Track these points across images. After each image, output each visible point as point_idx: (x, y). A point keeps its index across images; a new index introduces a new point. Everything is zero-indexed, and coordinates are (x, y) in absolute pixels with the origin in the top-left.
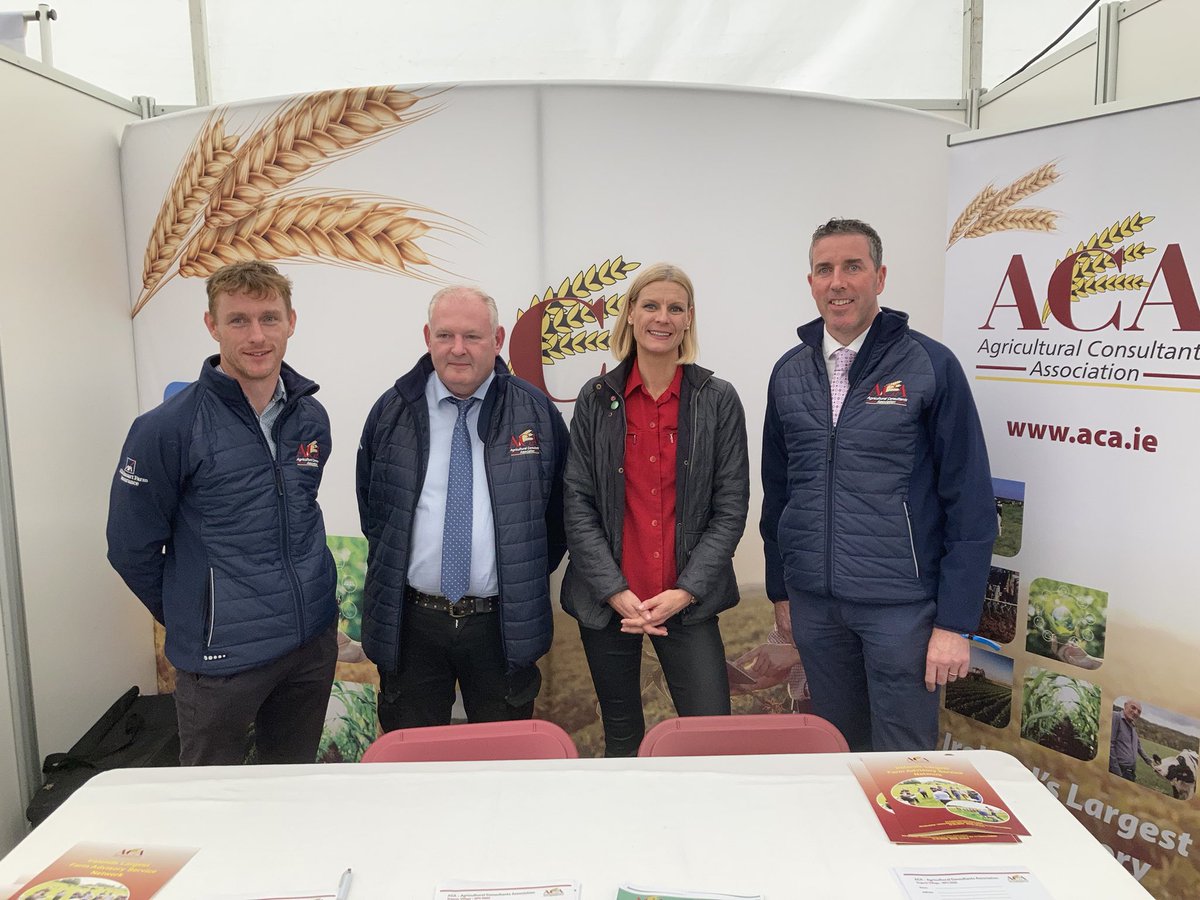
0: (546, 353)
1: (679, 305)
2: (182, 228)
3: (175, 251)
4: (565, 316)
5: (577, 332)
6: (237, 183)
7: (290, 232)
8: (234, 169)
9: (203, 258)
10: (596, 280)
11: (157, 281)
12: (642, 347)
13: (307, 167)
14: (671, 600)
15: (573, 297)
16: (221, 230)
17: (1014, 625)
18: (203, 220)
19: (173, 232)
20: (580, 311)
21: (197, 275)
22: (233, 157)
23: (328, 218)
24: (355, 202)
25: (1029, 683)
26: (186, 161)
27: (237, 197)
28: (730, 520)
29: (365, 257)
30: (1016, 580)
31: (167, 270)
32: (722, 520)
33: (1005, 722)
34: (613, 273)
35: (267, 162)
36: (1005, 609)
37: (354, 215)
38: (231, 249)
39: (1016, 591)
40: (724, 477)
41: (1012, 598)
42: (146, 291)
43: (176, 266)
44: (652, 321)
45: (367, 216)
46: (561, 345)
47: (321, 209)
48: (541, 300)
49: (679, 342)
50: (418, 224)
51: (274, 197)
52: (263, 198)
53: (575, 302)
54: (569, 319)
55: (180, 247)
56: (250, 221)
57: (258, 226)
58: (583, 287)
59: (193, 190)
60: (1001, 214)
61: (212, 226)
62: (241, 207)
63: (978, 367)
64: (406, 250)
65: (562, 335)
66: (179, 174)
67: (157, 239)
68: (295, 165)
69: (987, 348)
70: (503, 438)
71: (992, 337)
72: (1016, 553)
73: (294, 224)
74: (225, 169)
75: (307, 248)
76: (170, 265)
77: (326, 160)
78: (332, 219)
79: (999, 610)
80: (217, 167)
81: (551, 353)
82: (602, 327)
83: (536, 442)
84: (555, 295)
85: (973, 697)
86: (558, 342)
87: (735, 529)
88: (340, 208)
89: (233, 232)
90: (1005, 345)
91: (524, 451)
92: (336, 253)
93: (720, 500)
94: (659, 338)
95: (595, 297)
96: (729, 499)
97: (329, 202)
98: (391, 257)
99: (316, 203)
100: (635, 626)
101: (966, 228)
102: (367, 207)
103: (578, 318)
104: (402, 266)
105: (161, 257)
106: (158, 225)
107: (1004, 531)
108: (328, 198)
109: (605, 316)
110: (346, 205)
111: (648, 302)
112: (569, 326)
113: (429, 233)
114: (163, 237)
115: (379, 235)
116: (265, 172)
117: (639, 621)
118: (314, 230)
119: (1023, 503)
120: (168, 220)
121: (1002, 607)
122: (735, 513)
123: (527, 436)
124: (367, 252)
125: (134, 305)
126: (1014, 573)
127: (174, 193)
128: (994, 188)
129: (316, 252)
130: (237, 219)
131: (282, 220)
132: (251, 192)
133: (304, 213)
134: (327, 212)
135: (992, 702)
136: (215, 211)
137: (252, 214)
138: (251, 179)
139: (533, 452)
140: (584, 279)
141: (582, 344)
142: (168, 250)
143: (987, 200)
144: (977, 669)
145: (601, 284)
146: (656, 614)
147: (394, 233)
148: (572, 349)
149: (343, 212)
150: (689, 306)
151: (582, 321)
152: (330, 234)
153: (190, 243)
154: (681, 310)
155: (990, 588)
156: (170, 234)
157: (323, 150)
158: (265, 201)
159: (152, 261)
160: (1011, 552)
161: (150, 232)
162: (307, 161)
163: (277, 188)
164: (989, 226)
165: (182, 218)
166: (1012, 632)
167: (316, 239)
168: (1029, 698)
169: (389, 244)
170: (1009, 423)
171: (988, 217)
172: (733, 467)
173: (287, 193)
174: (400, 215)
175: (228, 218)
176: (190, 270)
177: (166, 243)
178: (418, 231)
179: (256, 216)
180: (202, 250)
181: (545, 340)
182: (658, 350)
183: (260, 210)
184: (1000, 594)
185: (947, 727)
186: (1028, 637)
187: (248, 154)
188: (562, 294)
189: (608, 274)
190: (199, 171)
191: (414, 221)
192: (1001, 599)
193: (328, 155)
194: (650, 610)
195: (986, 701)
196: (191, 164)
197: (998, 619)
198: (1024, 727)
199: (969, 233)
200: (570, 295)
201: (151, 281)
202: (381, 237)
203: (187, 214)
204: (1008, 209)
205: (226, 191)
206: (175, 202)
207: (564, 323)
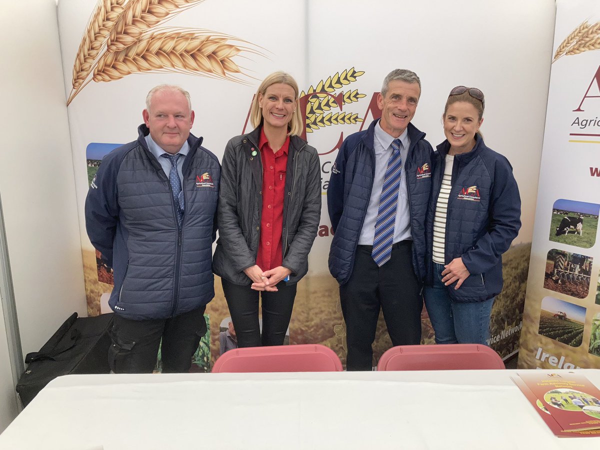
0: (308, 126)
1: (290, 98)
2: (94, 52)
3: (90, 66)
4: (320, 104)
5: (327, 113)
6: (125, 25)
7: (158, 54)
8: (124, 16)
9: (107, 70)
10: (338, 82)
11: (80, 84)
12: (267, 122)
13: (167, 14)
14: (280, 272)
15: (325, 92)
16: (117, 53)
17: (588, 288)
18: (106, 47)
19: (89, 55)
20: (329, 101)
21: (103, 80)
22: (123, 8)
23: (180, 45)
24: (196, 35)
25: (596, 322)
26: (95, 12)
27: (126, 33)
28: (310, 226)
29: (203, 69)
30: (590, 262)
31: (86, 77)
32: (306, 227)
33: (579, 343)
34: (348, 78)
35: (143, 11)
36: (582, 279)
37: (195, 43)
38: (123, 64)
39: (590, 268)
40: (310, 202)
41: (588, 272)
42: (74, 90)
43: (91, 76)
44: (274, 106)
45: (203, 44)
46: (318, 120)
47: (176, 39)
48: (306, 94)
49: (289, 121)
50: (233, 48)
51: (148, 32)
52: (141, 33)
53: (326, 95)
54: (322, 105)
55: (93, 64)
56: (134, 48)
57: (139, 51)
58: (331, 86)
59: (100, 30)
60: (592, 40)
61: (111, 51)
62: (128, 39)
63: (571, 134)
64: (226, 64)
65: (318, 115)
66: (92, 20)
67: (80, 60)
68: (160, 13)
69: (578, 123)
70: (192, 176)
71: (582, 116)
72: (591, 246)
73: (160, 49)
74: (118, 16)
75: (168, 64)
76: (88, 75)
77: (178, 10)
78: (182, 46)
79: (578, 279)
80: (114, 15)
81: (311, 125)
82: (341, 110)
83: (211, 180)
84: (315, 91)
85: (558, 328)
86: (316, 119)
87: (313, 232)
88: (187, 39)
89: (124, 55)
90: (591, 121)
91: (205, 185)
92: (185, 66)
93: (305, 215)
94: (278, 118)
95: (337, 92)
96: (310, 215)
97: (181, 35)
98: (217, 68)
99: (173, 36)
100: (261, 287)
101: (567, 49)
102: (203, 38)
103: (327, 104)
104: (224, 73)
105: (82, 70)
106: (80, 51)
107: (584, 233)
108: (180, 33)
109: (343, 103)
110: (190, 37)
111: (272, 96)
112: (322, 110)
113: (240, 53)
114: (83, 58)
115: (210, 55)
116: (142, 18)
117: (263, 284)
118: (172, 52)
119: (598, 216)
120: (86, 47)
121: (580, 277)
122: (313, 223)
123: (205, 176)
124: (203, 65)
125: (67, 100)
126: (589, 258)
127: (89, 32)
128: (588, 24)
129: (173, 66)
130: (126, 47)
131: (153, 47)
132: (134, 30)
133: (165, 42)
134: (180, 41)
135: (570, 332)
136: (113, 42)
137: (135, 43)
138: (134, 22)
139: (209, 186)
140: (331, 81)
141: (329, 120)
142: (86, 66)
143: (583, 31)
144: (561, 313)
145: (341, 84)
146: (272, 280)
147: (219, 54)
148: (324, 123)
149: (189, 41)
150: (295, 99)
151: (330, 106)
152: (181, 55)
153: (99, 62)
154: (291, 101)
155: (572, 266)
156: (87, 56)
157: (176, 4)
158: (143, 35)
159: (78, 73)
160: (588, 245)
161: (76, 56)
162: (167, 11)
163: (150, 27)
164: (583, 47)
165: (94, 46)
166: (587, 292)
167: (173, 57)
168: (596, 330)
169: (217, 61)
170: (591, 169)
171: (583, 42)
172: (314, 197)
173: (155, 30)
174: (223, 42)
175: (121, 46)
176: (99, 77)
177: (85, 61)
178: (233, 52)
179: (138, 45)
180: (106, 65)
181: (308, 118)
182: (278, 125)
183: (140, 41)
184: (579, 270)
185: (539, 344)
186: (597, 295)
187: (132, 7)
188: (318, 90)
189: (346, 78)
190: (103, 17)
191: (231, 46)
192: (579, 272)
193: (180, 6)
194: (269, 278)
195: (567, 331)
196: (98, 14)
197: (577, 285)
198: (591, 347)
199: (570, 52)
200: (323, 91)
201: (77, 84)
202: (212, 56)
203: (97, 44)
204: (597, 36)
205: (119, 30)
206: (90, 37)
207: (319, 108)
